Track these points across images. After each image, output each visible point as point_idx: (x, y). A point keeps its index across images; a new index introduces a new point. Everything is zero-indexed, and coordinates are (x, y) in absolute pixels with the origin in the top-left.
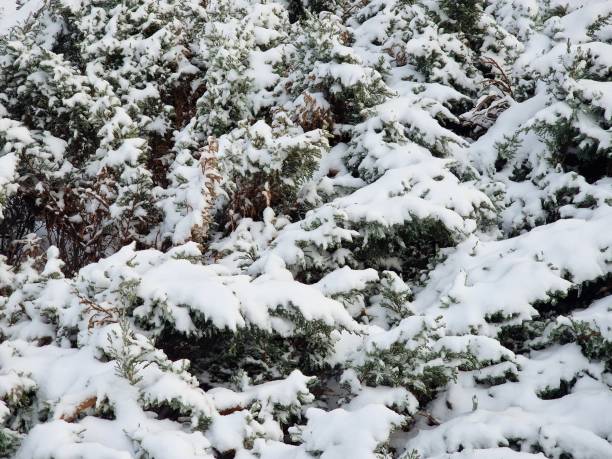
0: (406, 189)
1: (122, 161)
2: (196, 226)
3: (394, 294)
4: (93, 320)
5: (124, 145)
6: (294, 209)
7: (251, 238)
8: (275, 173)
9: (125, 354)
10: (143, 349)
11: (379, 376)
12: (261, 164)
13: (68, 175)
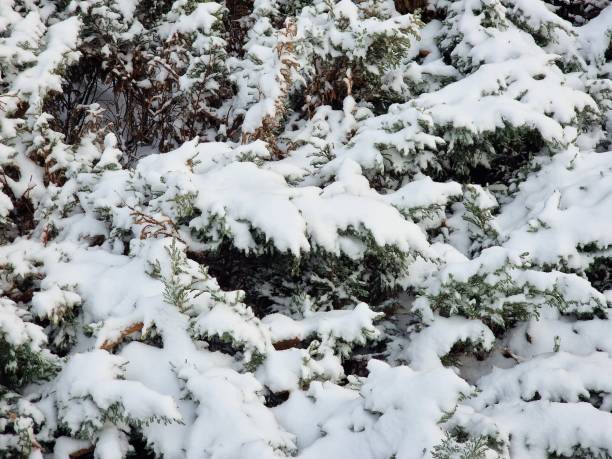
0: (501, 88)
1: (194, 28)
2: (268, 116)
3: (478, 209)
4: (147, 230)
5: (197, 10)
6: (378, 96)
7: (327, 129)
8: (358, 60)
9: (174, 283)
10: (194, 277)
11: (454, 308)
12: (343, 48)
13: (137, 38)
